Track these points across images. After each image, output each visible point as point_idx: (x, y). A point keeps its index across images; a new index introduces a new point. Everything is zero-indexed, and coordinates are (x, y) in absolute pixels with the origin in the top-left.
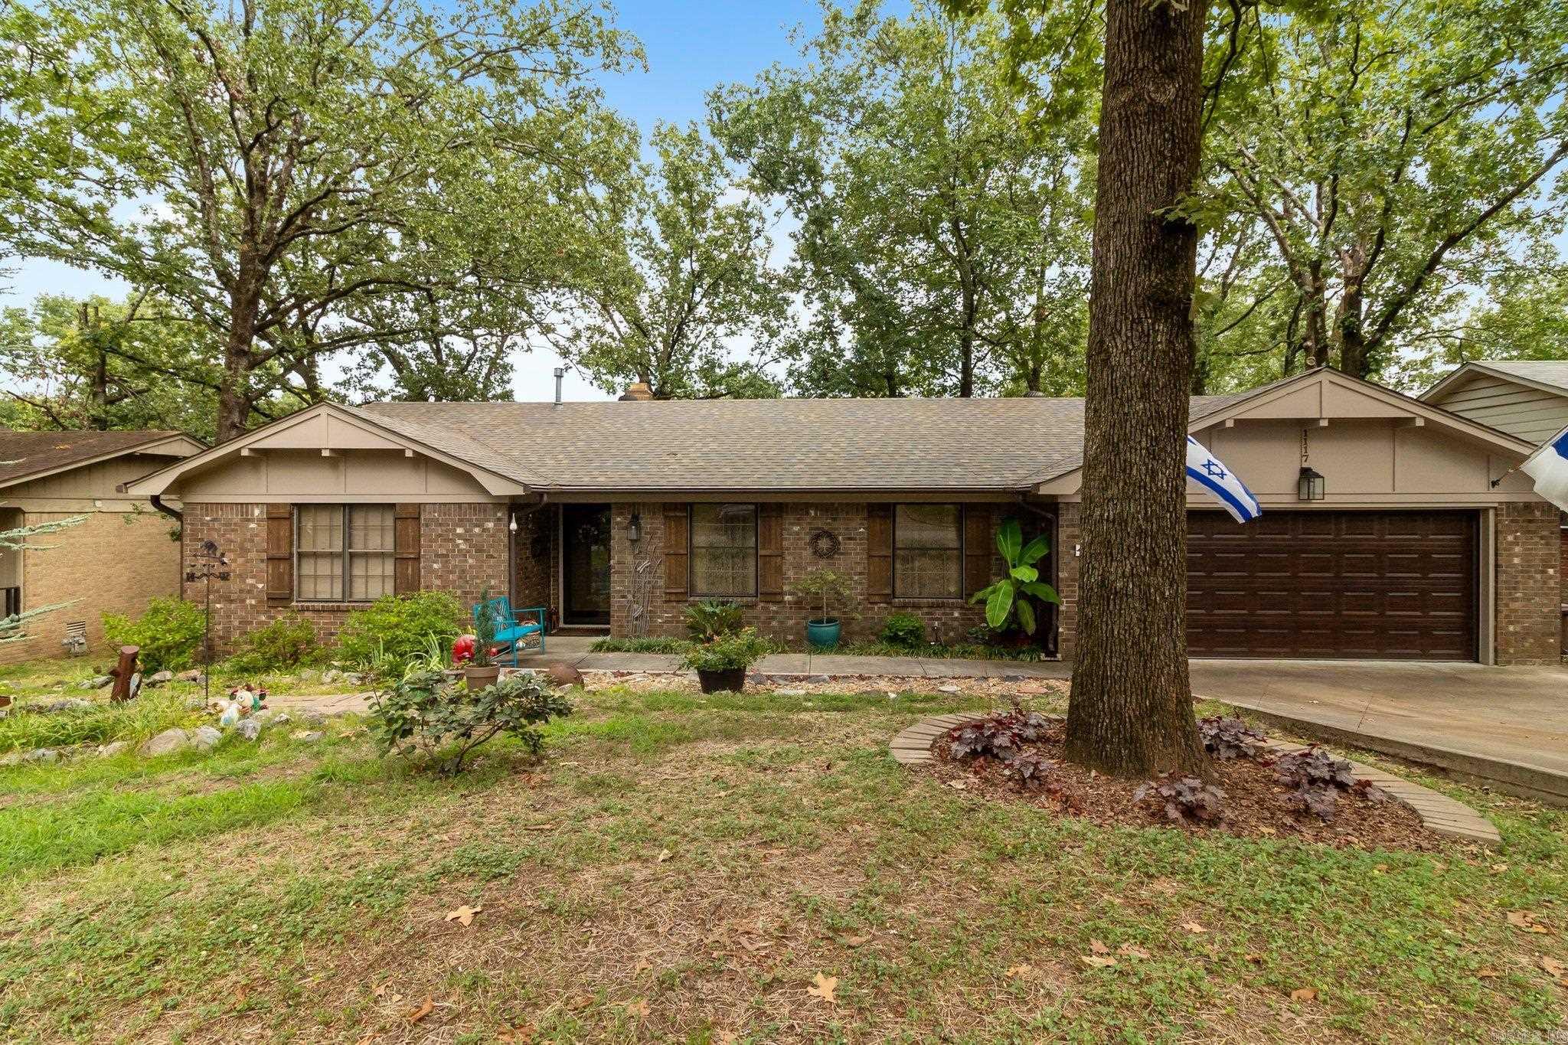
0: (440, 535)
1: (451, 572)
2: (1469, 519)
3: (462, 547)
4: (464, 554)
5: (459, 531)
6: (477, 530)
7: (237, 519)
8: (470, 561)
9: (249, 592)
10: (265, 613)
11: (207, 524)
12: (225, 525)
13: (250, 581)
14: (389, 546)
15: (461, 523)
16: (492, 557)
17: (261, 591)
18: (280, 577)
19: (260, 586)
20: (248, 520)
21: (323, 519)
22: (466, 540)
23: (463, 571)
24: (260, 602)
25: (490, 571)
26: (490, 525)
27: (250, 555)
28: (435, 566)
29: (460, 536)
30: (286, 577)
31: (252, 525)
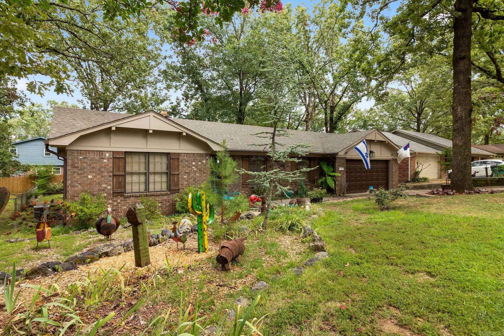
0: (187, 165)
1: (191, 179)
2: (387, 162)
3: (195, 169)
4: (195, 172)
5: (194, 163)
6: (200, 163)
7: (97, 158)
8: (197, 174)
9: (103, 190)
10: (111, 199)
11: (81, 160)
12: (90, 160)
13: (104, 185)
14: (164, 170)
15: (194, 161)
16: (205, 173)
17: (110, 189)
18: (120, 183)
19: (109, 187)
20: (103, 158)
21: (136, 159)
22: (196, 167)
23: (195, 178)
24: (109, 194)
25: (204, 178)
26: (204, 161)
27: (104, 174)
28: (185, 177)
29: (194, 165)
30: (123, 183)
31: (105, 161)
